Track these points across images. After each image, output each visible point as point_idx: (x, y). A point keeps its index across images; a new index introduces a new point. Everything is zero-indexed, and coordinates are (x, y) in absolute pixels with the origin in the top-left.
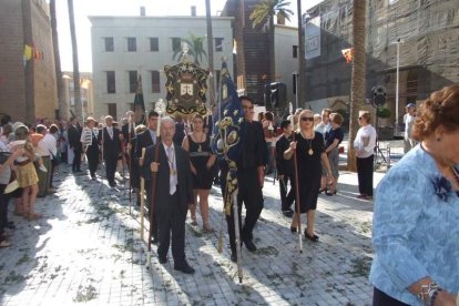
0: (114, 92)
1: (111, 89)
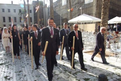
0: (5, 22)
1: (4, 21)
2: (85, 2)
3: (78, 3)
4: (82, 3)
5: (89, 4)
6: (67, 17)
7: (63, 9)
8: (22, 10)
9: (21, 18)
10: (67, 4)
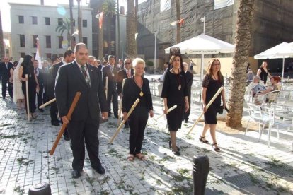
0: (24, 46)
1: (22, 45)
2: (215, 4)
3: (198, 7)
4: (209, 6)
5: (225, 10)
6: (171, 39)
7: (162, 20)
8: (64, 20)
9: (61, 39)
10: (172, 9)
